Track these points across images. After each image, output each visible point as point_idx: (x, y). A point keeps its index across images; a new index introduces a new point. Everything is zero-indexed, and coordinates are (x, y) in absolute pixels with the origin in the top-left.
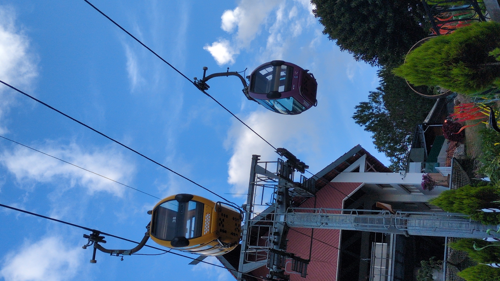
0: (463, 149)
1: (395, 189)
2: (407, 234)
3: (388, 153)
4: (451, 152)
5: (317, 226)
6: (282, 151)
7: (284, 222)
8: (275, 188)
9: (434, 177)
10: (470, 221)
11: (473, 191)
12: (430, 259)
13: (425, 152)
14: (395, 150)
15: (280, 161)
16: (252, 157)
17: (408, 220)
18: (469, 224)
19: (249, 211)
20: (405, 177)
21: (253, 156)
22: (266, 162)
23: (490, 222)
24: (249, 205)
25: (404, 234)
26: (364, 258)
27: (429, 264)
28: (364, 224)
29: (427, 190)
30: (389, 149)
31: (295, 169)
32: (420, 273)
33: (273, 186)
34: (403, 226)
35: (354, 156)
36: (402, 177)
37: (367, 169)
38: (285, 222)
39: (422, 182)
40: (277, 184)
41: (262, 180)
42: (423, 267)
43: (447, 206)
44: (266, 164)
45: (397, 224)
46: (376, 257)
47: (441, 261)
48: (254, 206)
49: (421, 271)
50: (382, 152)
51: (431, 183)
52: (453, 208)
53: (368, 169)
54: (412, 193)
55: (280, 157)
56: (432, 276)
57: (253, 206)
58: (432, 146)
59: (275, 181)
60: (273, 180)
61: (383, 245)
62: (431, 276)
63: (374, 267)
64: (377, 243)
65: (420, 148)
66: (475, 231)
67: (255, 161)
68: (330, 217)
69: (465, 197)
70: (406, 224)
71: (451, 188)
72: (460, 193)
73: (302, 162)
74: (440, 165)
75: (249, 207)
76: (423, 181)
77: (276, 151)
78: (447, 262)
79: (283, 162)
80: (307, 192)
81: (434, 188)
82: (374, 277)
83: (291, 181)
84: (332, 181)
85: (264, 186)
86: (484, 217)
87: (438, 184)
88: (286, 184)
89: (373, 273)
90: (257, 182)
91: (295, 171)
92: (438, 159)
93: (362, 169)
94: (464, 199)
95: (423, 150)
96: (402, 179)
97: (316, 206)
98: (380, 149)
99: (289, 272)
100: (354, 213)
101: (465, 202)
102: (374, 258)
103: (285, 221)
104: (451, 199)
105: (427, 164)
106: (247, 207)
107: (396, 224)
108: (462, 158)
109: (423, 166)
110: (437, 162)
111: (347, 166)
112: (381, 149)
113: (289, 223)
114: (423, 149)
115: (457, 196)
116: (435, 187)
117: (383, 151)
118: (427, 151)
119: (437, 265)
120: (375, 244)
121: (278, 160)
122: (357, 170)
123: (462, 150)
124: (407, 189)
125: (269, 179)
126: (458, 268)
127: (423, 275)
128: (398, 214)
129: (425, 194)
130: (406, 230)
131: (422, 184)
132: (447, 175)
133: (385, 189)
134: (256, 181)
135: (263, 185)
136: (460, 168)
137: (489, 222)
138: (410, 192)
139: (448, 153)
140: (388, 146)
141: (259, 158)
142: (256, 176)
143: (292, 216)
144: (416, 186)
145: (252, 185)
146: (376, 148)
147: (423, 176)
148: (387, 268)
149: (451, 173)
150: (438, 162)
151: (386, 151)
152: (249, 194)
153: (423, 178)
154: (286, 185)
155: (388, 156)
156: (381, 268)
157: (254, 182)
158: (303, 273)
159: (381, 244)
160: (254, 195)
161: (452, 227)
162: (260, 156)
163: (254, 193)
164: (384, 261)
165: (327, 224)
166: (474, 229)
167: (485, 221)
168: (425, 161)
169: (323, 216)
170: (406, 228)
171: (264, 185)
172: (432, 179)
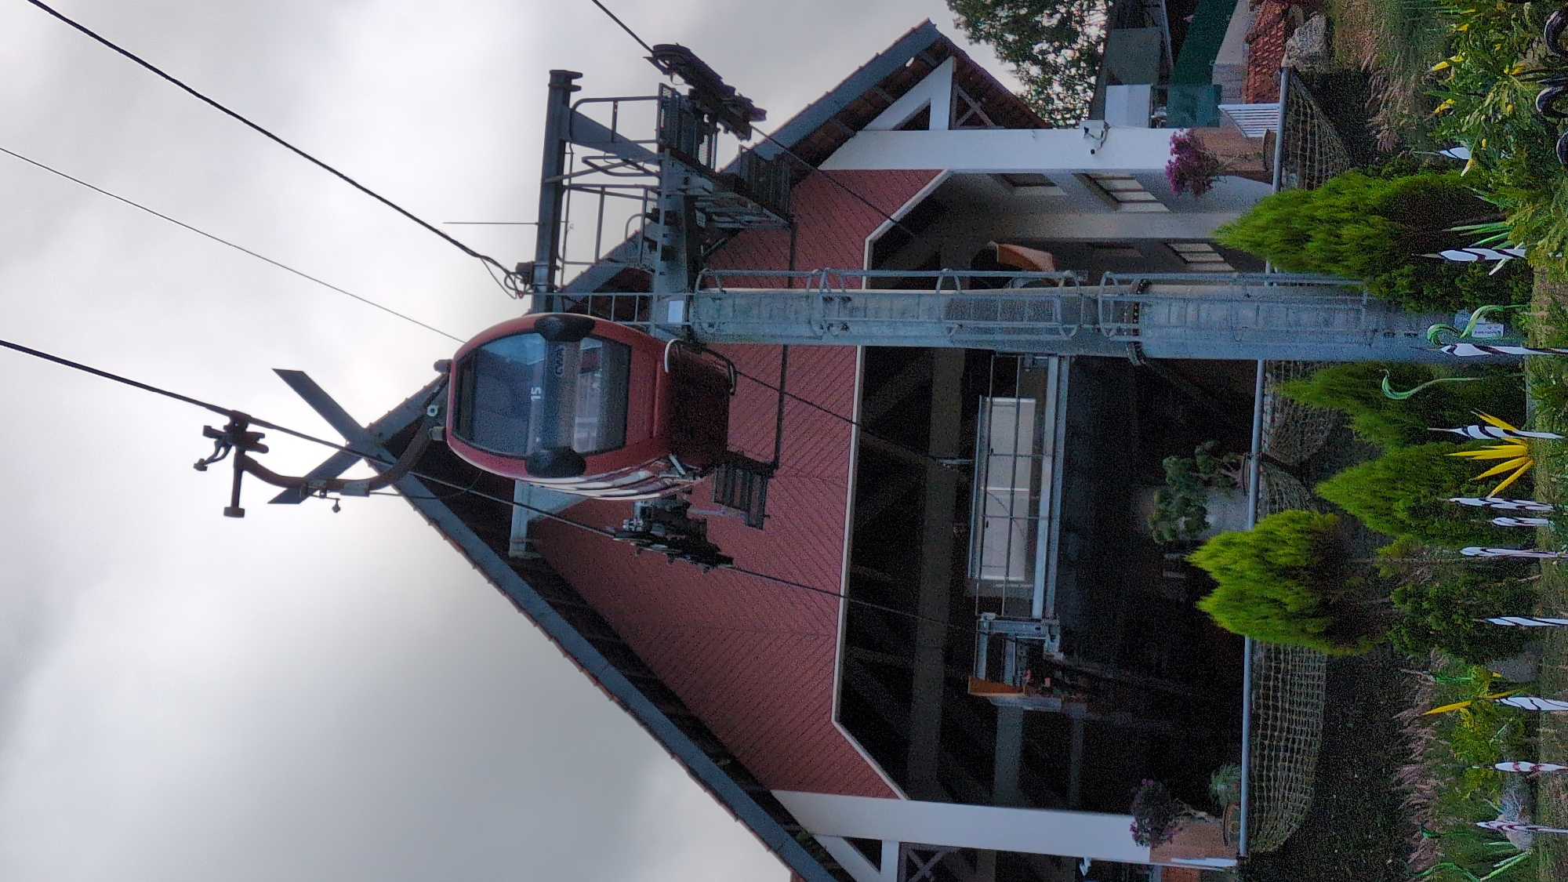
0: (1321, 32)
1: (1063, 193)
2: (1140, 354)
3: (1006, 45)
4: (1266, 43)
5: (810, 338)
6: (672, 58)
7: (683, 327)
8: (645, 199)
9: (1213, 144)
10: (1365, 302)
11: (1378, 191)
12: (1197, 450)
13: (1162, 42)
14: (1037, 33)
15: (667, 94)
16: (547, 79)
17: (1144, 304)
18: (1358, 311)
19: (543, 289)
20: (1102, 143)
21: (554, 74)
22: (615, 100)
23: (1435, 300)
24: (543, 263)
25: (1129, 354)
26: (947, 458)
27: (1194, 468)
28: (982, 324)
29: (1189, 195)
30: (1011, 33)
31: (719, 125)
32: (1161, 501)
33: (640, 192)
34: (1124, 326)
35: (908, 65)
36: (1091, 144)
37: (958, 118)
38: (689, 326)
39: (1169, 162)
40: (654, 181)
41: (596, 168)
42: (1171, 479)
43: (1283, 251)
44: (615, 107)
45: (1106, 320)
46: (995, 452)
47: (1239, 457)
48: (563, 269)
49: (1165, 498)
50: (983, 41)
51: (1201, 167)
52: (1304, 255)
53: (963, 117)
54: (1127, 207)
55: (666, 79)
56: (1205, 511)
57: (558, 268)
58: (1189, 18)
59: (648, 173)
60: (639, 168)
61: (1018, 403)
62: (1203, 512)
63: (986, 493)
64: (997, 400)
65: (1144, 26)
66: (1380, 336)
67: (560, 93)
68: (857, 302)
69: (1346, 215)
70: (1136, 318)
71: (1280, 185)
72: (1331, 201)
73: (741, 96)
74: (1223, 94)
75: (544, 272)
76: (1174, 158)
77: (650, 55)
78: (1263, 459)
79: (677, 96)
80: (765, 211)
81: (1211, 185)
82: (985, 525)
83: (706, 171)
84: (827, 165)
85: (602, 191)
86: (1411, 285)
87: (1228, 169)
88: (686, 181)
89: (981, 510)
90: (571, 175)
91: (719, 130)
92: (1215, 70)
93: (940, 115)
94: (1347, 221)
95: (1154, 36)
96: (1093, 152)
97: (796, 264)
98: (976, 29)
99: (701, 512)
100: (949, 284)
101: (1347, 231)
102: (985, 454)
103: (688, 321)
104: (1297, 225)
105: (1173, 93)
106: (537, 272)
107: (1101, 318)
108: (1321, 68)
109: (1160, 98)
110: (1210, 83)
111: (880, 107)
112: (981, 30)
113: (702, 329)
114: (1151, 30)
115: (1318, 214)
116: (1215, 180)
117: (988, 37)
118: (1169, 39)
119: (1223, 471)
120: (992, 402)
121: (661, 91)
122: (919, 121)
123: (1319, 36)
124: (1107, 192)
125: (626, 162)
126: (1301, 481)
127: (1173, 508)
128: (1109, 282)
129: (1174, 206)
130: (1136, 339)
131: (1170, 171)
132: (1263, 136)
133: (1023, 192)
134: (566, 171)
135: (599, 189)
136: (1314, 107)
137: (1429, 300)
138: (1119, 202)
139: (1254, 45)
140: (1007, 17)
141: (575, 82)
142: (564, 153)
143: (711, 302)
144: (1146, 180)
145: (553, 190)
146: (961, 26)
147: (1175, 139)
148: (1036, 490)
149: (1277, 130)
150: (1214, 82)
151: (999, 39)
152: (542, 225)
153: (1173, 146)
154: (687, 187)
155: (1005, 59)
156: (1012, 493)
157: (558, 178)
158: (754, 510)
159: (1014, 400)
160: (563, 225)
161: (1298, 324)
162: (579, 75)
163: (563, 218)
164: (1024, 466)
165: (846, 328)
166: (1376, 330)
167: (1417, 300)
168: (1163, 78)
169: (831, 299)
170: (1136, 332)
171: (603, 187)
172: (1204, 149)
